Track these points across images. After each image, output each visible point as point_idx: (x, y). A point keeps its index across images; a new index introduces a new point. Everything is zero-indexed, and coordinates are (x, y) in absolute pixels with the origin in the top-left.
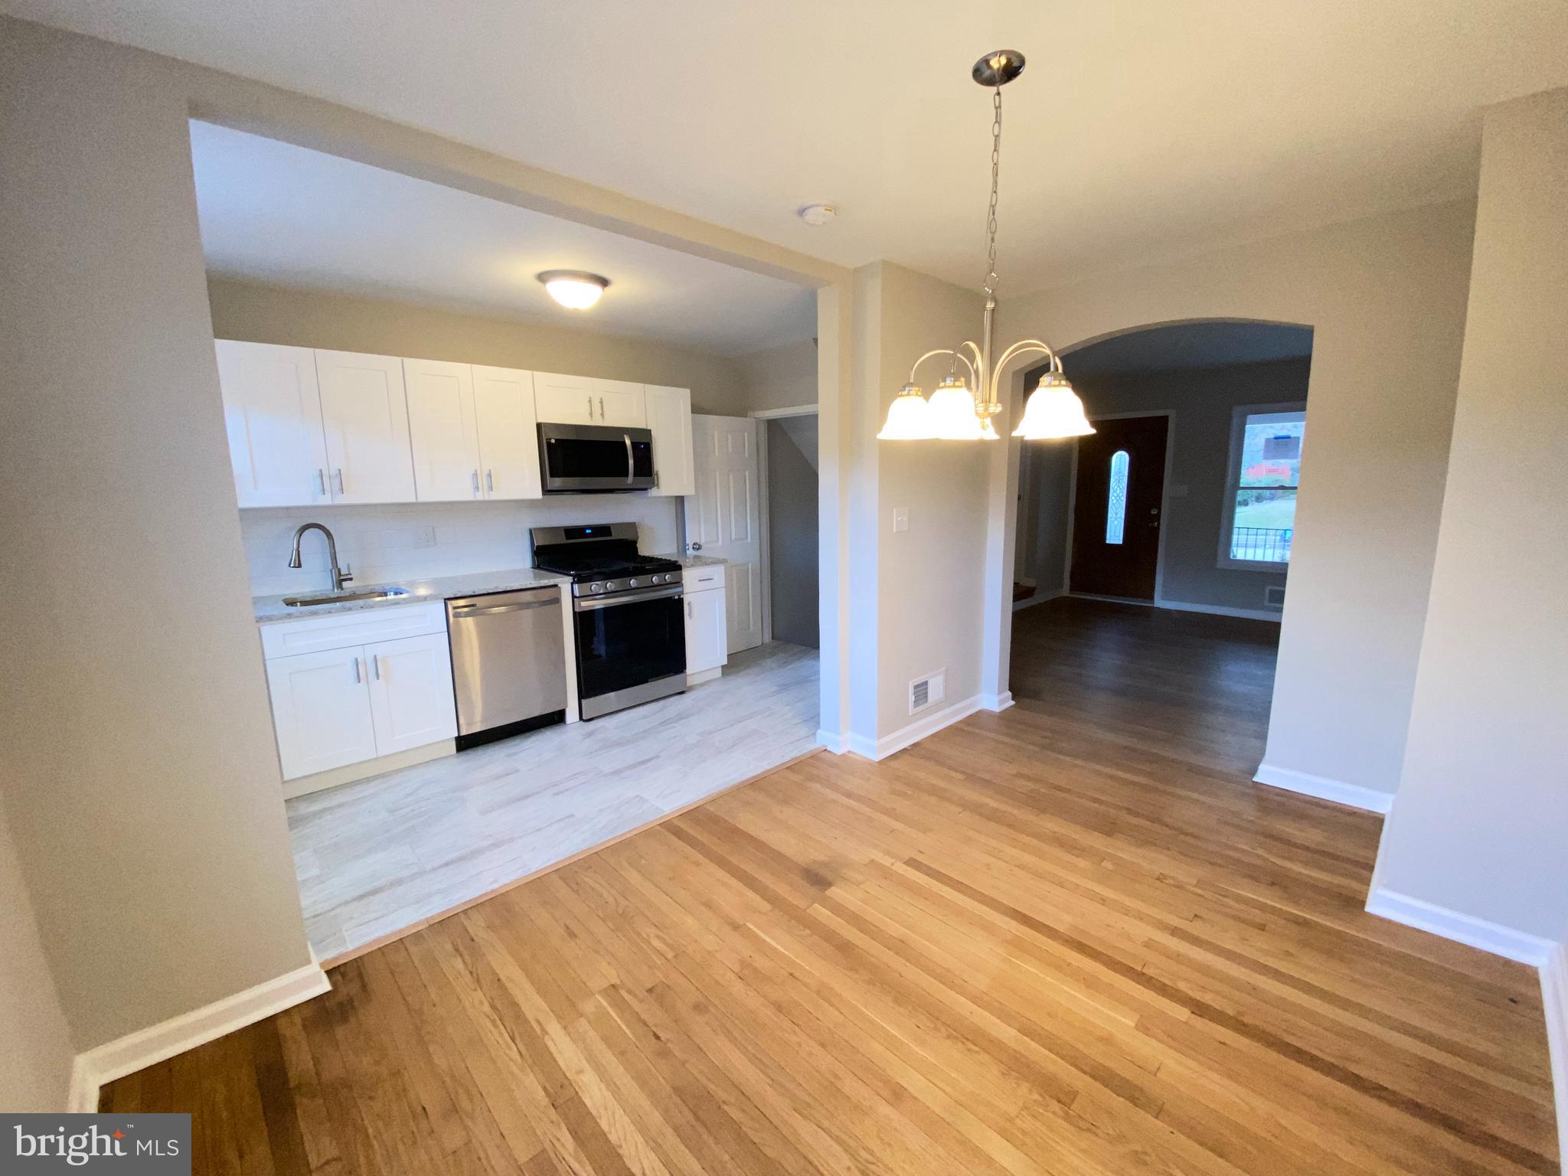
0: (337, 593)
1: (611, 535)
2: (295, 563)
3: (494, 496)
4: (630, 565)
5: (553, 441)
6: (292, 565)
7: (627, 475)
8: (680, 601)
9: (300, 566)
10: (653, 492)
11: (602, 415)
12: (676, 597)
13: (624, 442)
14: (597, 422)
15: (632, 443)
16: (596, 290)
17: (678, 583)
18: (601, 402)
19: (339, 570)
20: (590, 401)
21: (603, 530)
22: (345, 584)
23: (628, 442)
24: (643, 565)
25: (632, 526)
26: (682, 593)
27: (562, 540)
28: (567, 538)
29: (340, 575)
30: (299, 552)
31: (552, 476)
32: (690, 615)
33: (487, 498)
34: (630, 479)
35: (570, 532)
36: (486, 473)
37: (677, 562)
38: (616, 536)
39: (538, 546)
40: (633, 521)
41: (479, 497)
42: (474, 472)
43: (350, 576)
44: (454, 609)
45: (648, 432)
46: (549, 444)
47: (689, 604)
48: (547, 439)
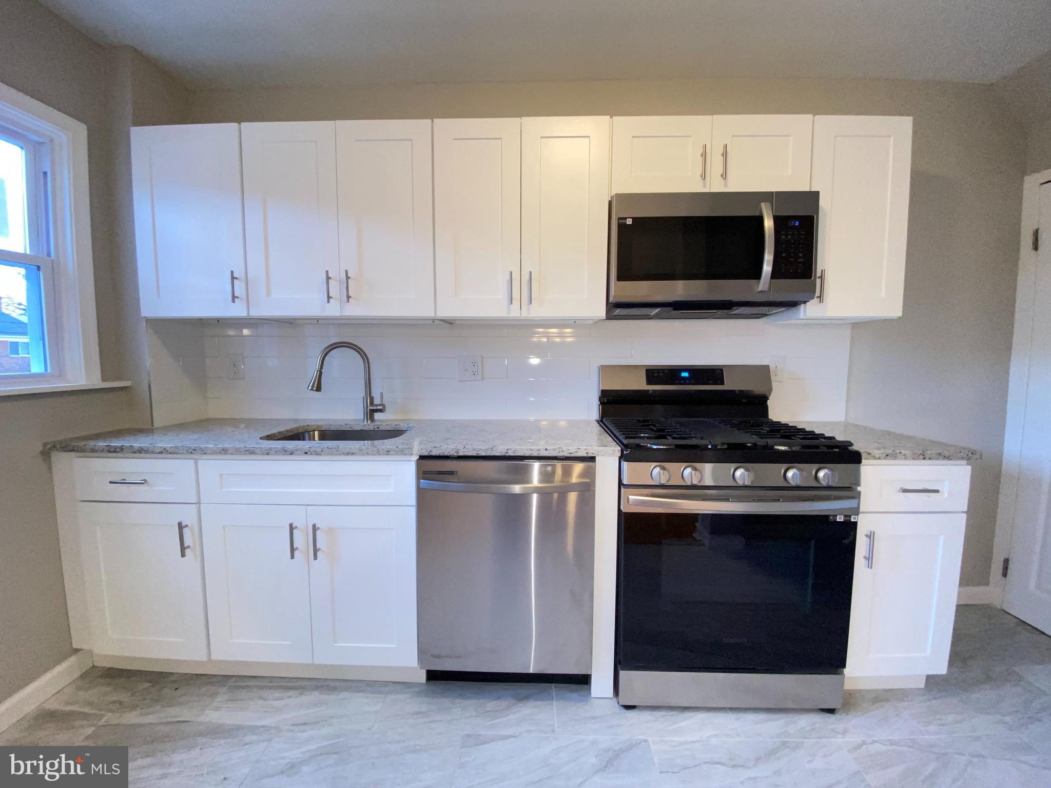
0: (368, 426)
1: (723, 383)
2: (313, 386)
3: (535, 312)
4: (749, 439)
5: (629, 222)
6: (310, 388)
7: (757, 275)
8: (850, 528)
9: (319, 389)
10: (810, 310)
11: (724, 176)
12: (840, 519)
13: (760, 220)
14: (717, 186)
15: (775, 218)
17: (850, 490)
18: (725, 155)
19: (372, 399)
20: (704, 155)
21: (713, 374)
22: (377, 416)
23: (768, 217)
24: (770, 441)
25: (763, 372)
26: (857, 511)
27: (639, 384)
28: (649, 383)
29: (372, 403)
30: (321, 373)
31: (620, 278)
32: (869, 559)
33: (525, 314)
34: (764, 283)
35: (654, 374)
36: (526, 278)
37: (851, 444)
38: (730, 384)
39: (603, 391)
40: (765, 362)
41: (515, 313)
42: (508, 277)
43: (381, 408)
44: (423, 474)
45: (813, 197)
46: (622, 227)
47: (871, 536)
48: (619, 219)
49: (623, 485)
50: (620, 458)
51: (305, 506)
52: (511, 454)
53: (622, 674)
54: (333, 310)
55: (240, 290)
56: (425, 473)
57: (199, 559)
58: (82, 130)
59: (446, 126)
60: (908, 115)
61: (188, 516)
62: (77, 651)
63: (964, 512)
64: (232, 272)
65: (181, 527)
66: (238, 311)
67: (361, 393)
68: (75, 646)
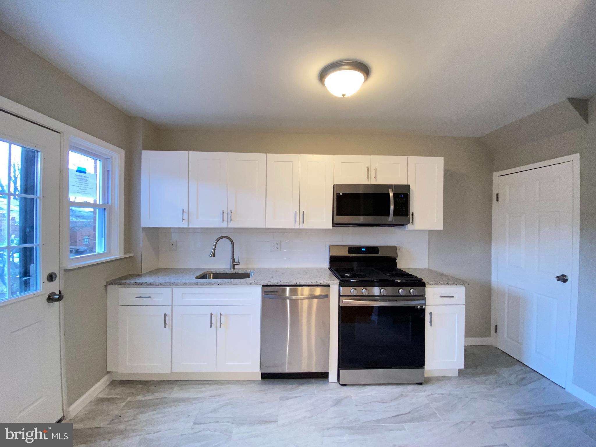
0: (232, 271)
1: (379, 253)
2: (212, 255)
3: (305, 226)
4: (387, 277)
5: (341, 194)
6: (210, 256)
7: (388, 215)
8: (423, 311)
9: (214, 256)
10: (409, 227)
11: (376, 178)
12: (419, 307)
13: (389, 194)
14: (373, 182)
15: (394, 194)
17: (422, 297)
18: (376, 170)
19: (234, 260)
20: (368, 170)
21: (374, 249)
22: (236, 267)
23: (391, 194)
24: (393, 279)
25: (394, 248)
26: (425, 304)
27: (345, 253)
28: (349, 253)
29: (234, 261)
30: (215, 249)
31: (338, 215)
32: (430, 322)
33: (301, 227)
34: (391, 218)
35: (352, 249)
36: (301, 213)
37: (422, 280)
38: (381, 254)
39: (331, 256)
40: (395, 245)
41: (297, 226)
42: (295, 213)
43: (238, 263)
44: (264, 292)
45: (408, 187)
46: (338, 196)
47: (431, 314)
48: (337, 193)
49: (340, 295)
50: (339, 285)
51: (216, 307)
52: (298, 284)
53: (341, 371)
54: (224, 225)
55: (186, 217)
56: (265, 292)
57: (171, 329)
58: (123, 152)
59: (271, 156)
60: (442, 156)
61: (168, 311)
62: (108, 373)
63: (464, 305)
64: (183, 210)
65: (165, 315)
66: (184, 225)
67: (230, 256)
68: (108, 370)
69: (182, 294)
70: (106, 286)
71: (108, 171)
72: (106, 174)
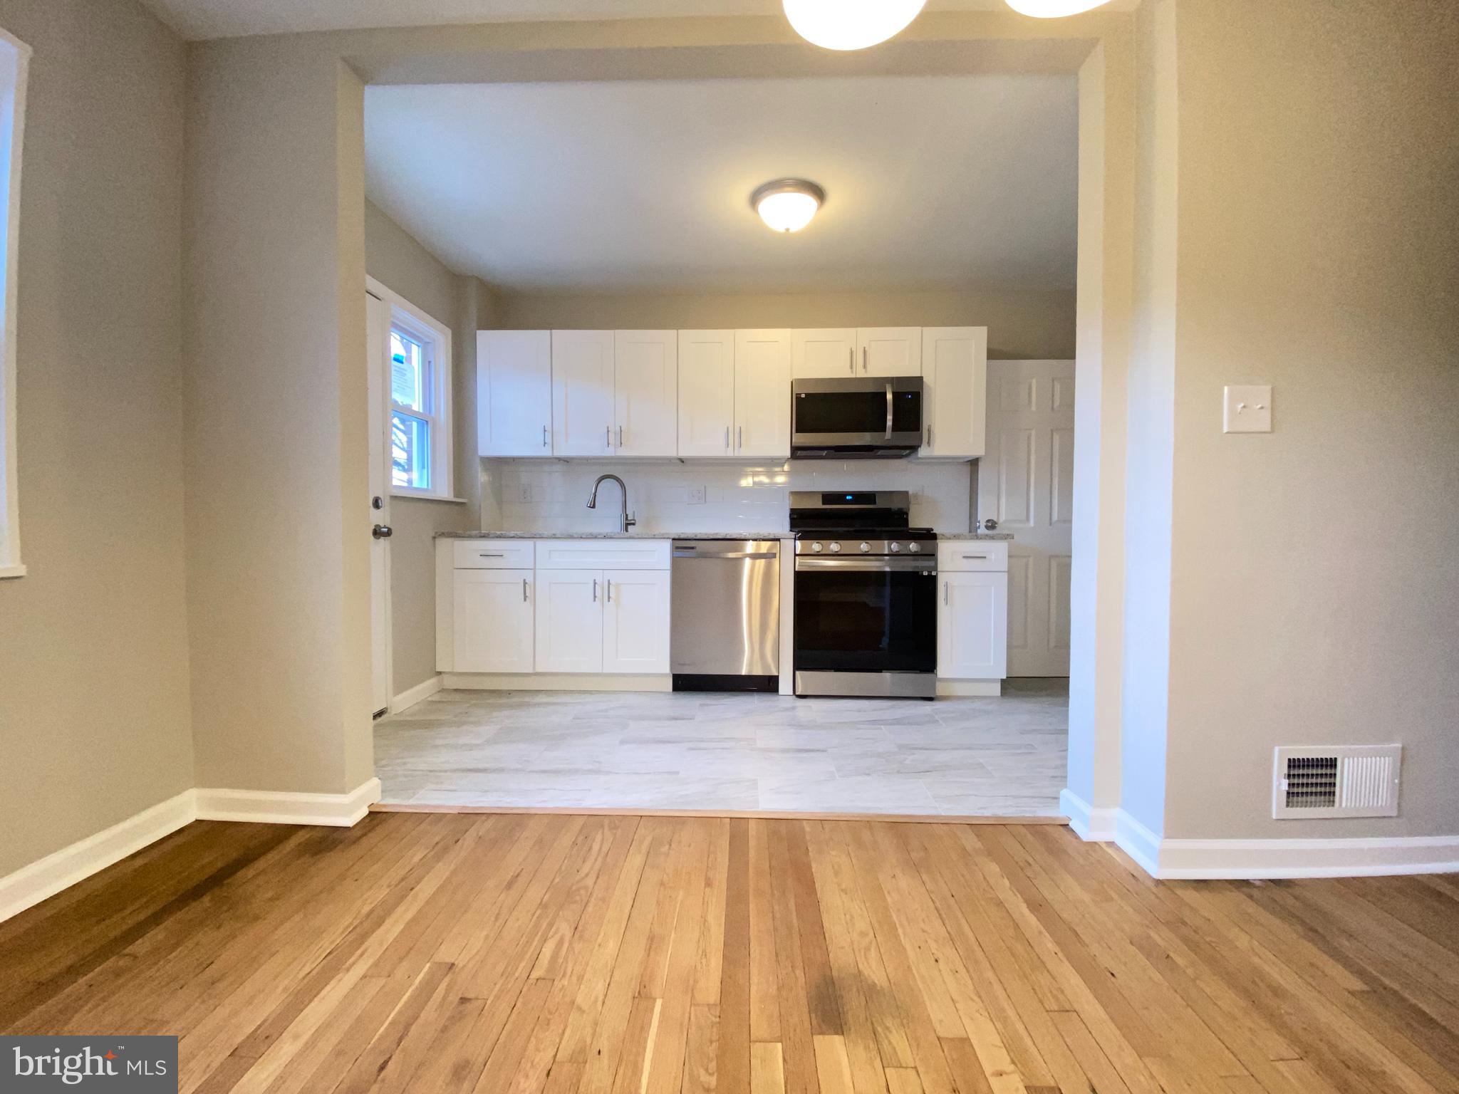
0: (623, 534)
1: (875, 503)
2: (591, 504)
3: (745, 452)
5: (803, 396)
6: (588, 507)
7: (884, 429)
9: (594, 507)
10: (922, 452)
11: (865, 367)
12: (925, 573)
13: (885, 394)
14: (861, 373)
15: (894, 394)
16: (808, 201)
17: (932, 555)
18: (865, 352)
19: (627, 515)
20: (852, 351)
21: (870, 497)
22: (629, 528)
23: (889, 397)
25: (904, 496)
26: (935, 568)
27: (817, 504)
28: (824, 504)
29: (626, 518)
30: (595, 496)
31: (797, 431)
32: (946, 597)
33: (737, 455)
34: (889, 433)
35: (828, 497)
36: (737, 430)
37: (932, 530)
38: (881, 504)
39: (792, 510)
40: (904, 489)
41: (730, 453)
42: (726, 430)
43: (633, 522)
44: (676, 548)
45: (919, 380)
46: (798, 398)
47: (946, 585)
48: (797, 394)
49: (797, 554)
50: (795, 538)
51: (602, 571)
53: (798, 673)
54: (610, 452)
55: (548, 440)
56: (677, 548)
57: (533, 603)
58: (449, 332)
59: (688, 335)
60: (983, 326)
61: (529, 576)
62: (438, 673)
63: (1006, 572)
64: (544, 427)
65: (525, 583)
66: (546, 452)
68: (438, 670)
69: (550, 551)
70: (434, 538)
71: (429, 362)
72: (427, 365)
